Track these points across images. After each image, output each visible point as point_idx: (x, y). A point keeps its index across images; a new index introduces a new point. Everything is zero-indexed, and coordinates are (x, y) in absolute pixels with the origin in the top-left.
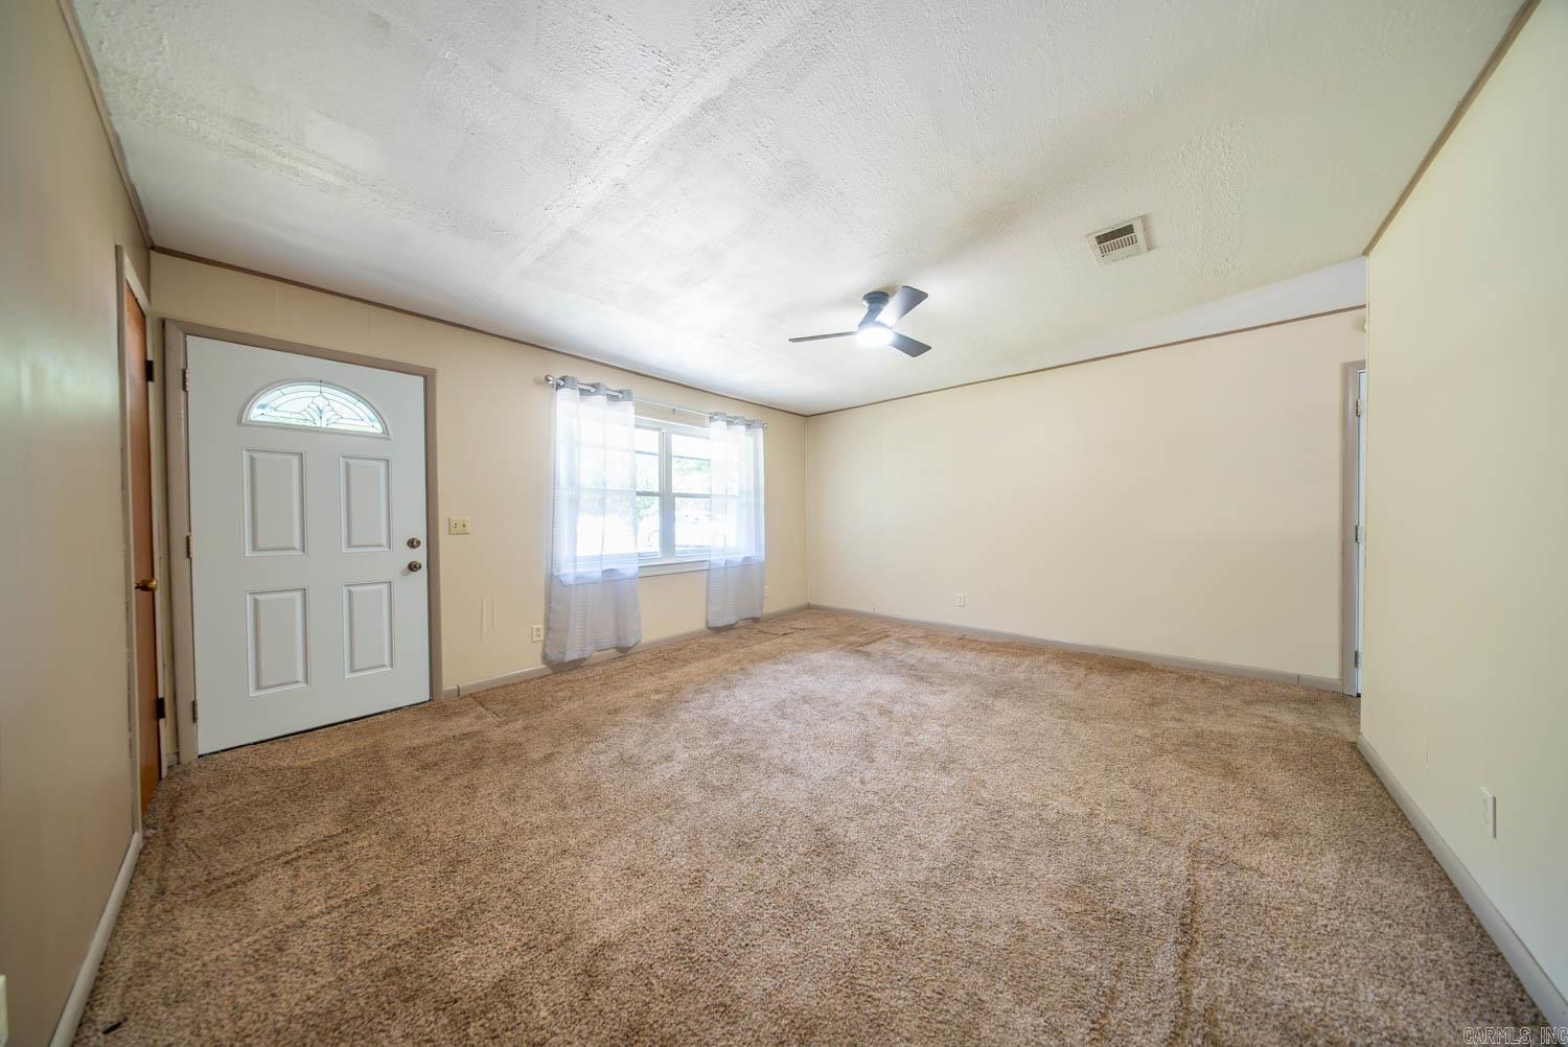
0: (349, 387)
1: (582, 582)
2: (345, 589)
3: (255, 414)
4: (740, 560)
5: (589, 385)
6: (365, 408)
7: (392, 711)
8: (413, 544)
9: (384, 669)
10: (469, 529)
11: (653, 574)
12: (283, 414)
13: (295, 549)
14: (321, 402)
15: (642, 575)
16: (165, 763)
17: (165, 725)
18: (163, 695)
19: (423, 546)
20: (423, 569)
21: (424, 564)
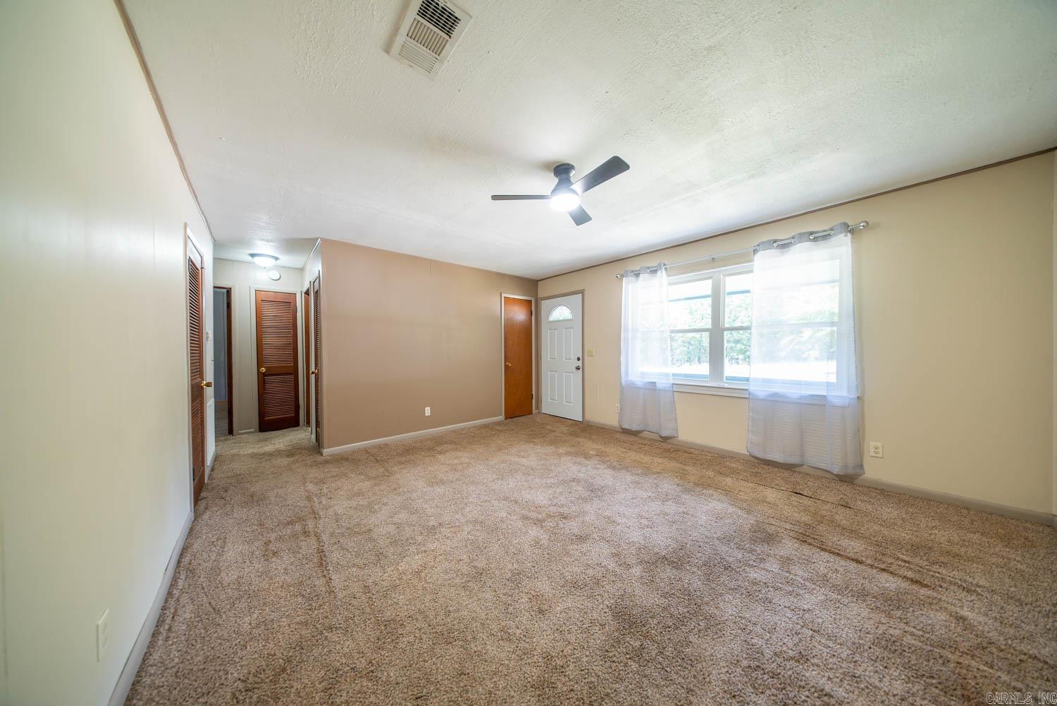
0: (567, 305)
1: (633, 387)
2: (564, 373)
3: (552, 318)
5: (638, 270)
6: (569, 310)
7: (574, 420)
8: (579, 359)
9: (573, 404)
10: (594, 354)
13: (556, 359)
14: (562, 311)
15: (674, 390)
16: (534, 411)
17: (534, 401)
18: (534, 393)
19: (581, 360)
20: (581, 369)
21: (581, 367)
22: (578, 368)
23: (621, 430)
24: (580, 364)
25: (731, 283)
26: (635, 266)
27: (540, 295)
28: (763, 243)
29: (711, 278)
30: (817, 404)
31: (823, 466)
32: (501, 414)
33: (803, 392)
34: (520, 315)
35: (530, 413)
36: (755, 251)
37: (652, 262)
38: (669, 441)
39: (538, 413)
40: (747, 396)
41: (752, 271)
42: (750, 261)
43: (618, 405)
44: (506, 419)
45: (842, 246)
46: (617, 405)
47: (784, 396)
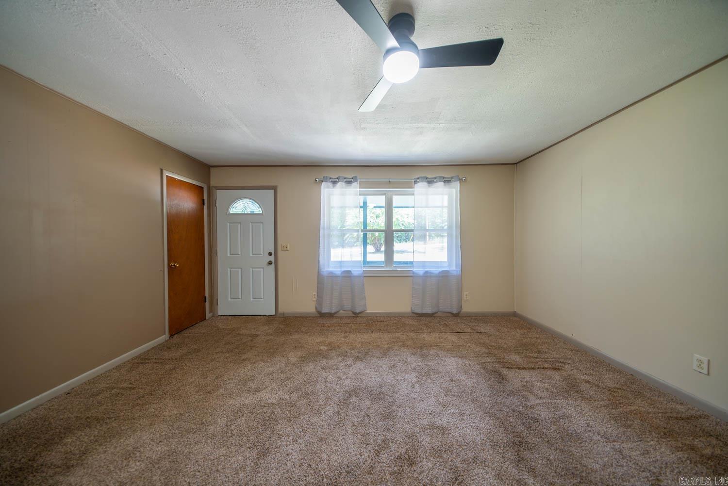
0: (254, 199)
1: (332, 276)
2: (251, 269)
3: (232, 210)
4: (438, 272)
5: (336, 179)
6: (257, 204)
7: (264, 315)
8: (270, 254)
9: (261, 300)
10: (288, 249)
11: (373, 276)
12: (238, 210)
13: (239, 254)
14: (246, 205)
15: (364, 275)
16: (208, 315)
17: (207, 304)
18: (207, 294)
19: (273, 255)
20: (273, 264)
21: (273, 262)
22: (270, 263)
23: (319, 315)
24: (272, 258)
25: (397, 200)
26: (334, 175)
27: (213, 183)
28: (421, 177)
29: (385, 194)
30: (444, 276)
31: (447, 310)
32: (165, 334)
33: (439, 269)
34: (186, 203)
35: (203, 318)
36: (416, 182)
37: (349, 175)
38: (360, 315)
39: (213, 316)
40: (412, 275)
41: (413, 194)
42: (411, 187)
43: (316, 293)
44: (171, 336)
45: (454, 189)
46: (314, 293)
47: (431, 273)
